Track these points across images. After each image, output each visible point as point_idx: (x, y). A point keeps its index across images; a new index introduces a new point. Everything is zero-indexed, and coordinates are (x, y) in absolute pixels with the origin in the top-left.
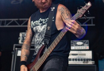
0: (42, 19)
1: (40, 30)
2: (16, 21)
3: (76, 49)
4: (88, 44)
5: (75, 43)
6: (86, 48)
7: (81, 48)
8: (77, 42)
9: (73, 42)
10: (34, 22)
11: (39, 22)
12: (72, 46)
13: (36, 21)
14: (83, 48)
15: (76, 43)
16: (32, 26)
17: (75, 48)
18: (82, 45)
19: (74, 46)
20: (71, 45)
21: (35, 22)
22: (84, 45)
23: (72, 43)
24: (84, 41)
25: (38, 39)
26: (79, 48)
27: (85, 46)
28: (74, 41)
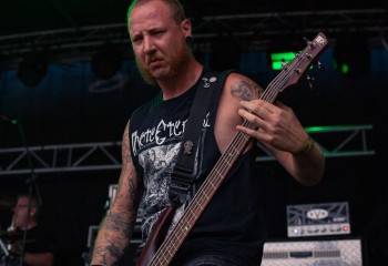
0: (167, 123)
1: (160, 162)
2: (106, 147)
3: (306, 234)
4: (347, 217)
5: (303, 215)
6: (339, 230)
7: (324, 231)
8: (309, 209)
9: (294, 210)
10: (139, 135)
11: (158, 132)
12: (293, 224)
13: (148, 132)
14: (329, 229)
15: (306, 213)
16: (134, 149)
17: (303, 232)
18: (325, 220)
19: (297, 225)
20: (289, 221)
21: (143, 135)
22: (332, 222)
23: (292, 215)
24: (334, 205)
25: (156, 192)
26: (317, 231)
27: (337, 222)
28: (299, 207)
